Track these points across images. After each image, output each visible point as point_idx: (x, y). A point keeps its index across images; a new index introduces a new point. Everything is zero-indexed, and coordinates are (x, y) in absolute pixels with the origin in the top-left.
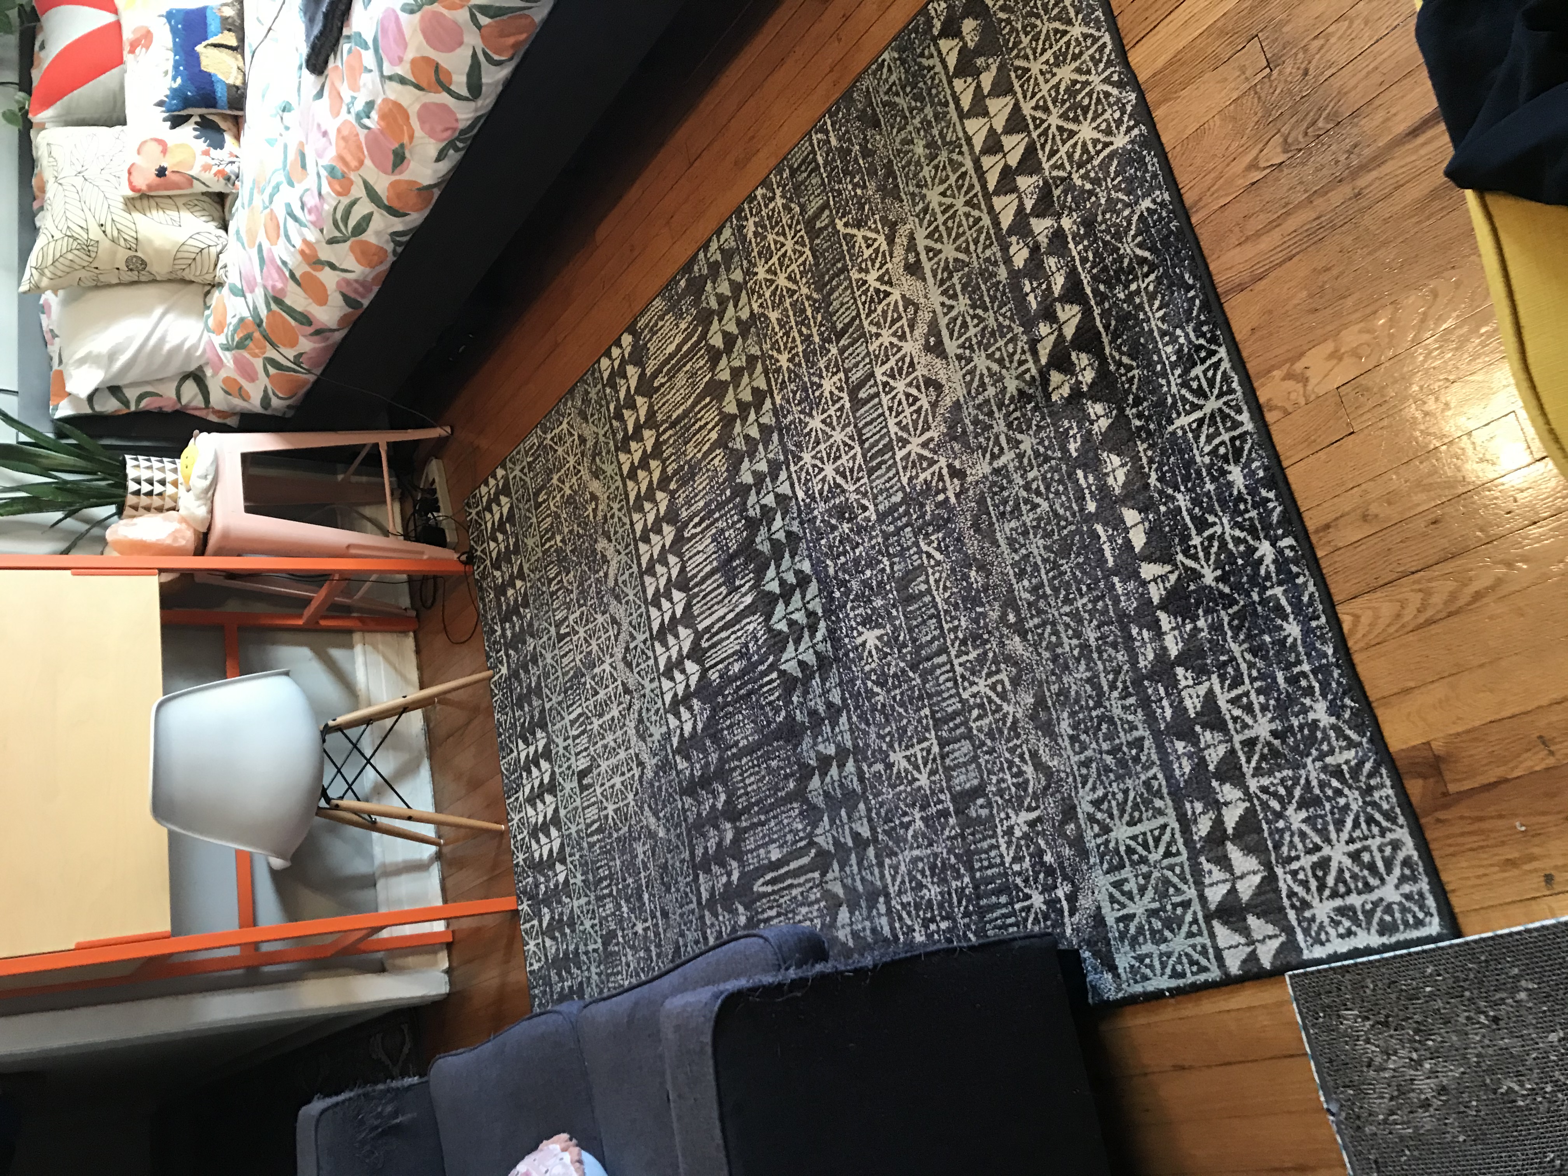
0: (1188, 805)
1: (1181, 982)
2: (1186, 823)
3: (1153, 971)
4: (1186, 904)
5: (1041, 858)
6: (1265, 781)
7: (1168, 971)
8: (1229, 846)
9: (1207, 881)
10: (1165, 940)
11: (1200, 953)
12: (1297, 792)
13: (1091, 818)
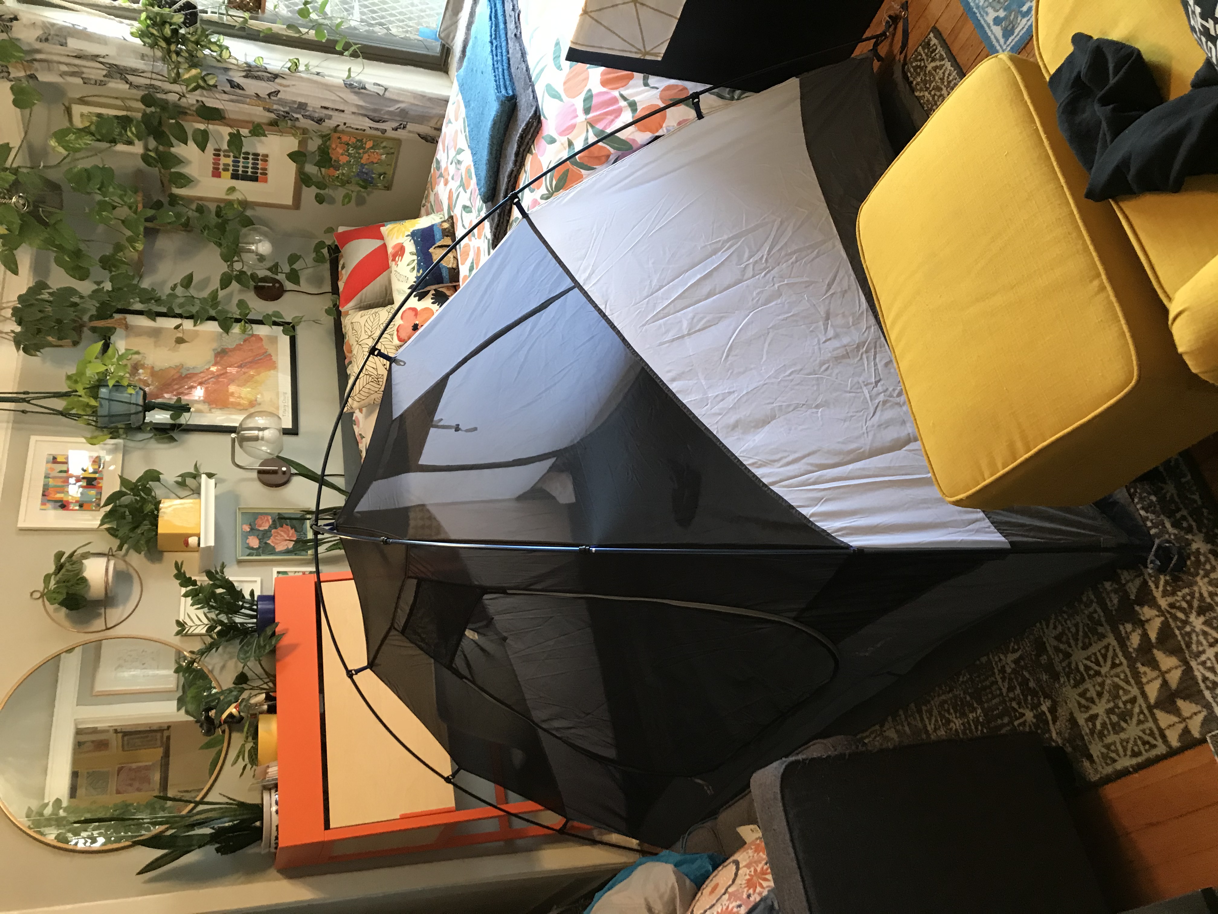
0: (1121, 628)
1: (1140, 760)
2: (1123, 642)
3: (1118, 755)
4: (1133, 701)
5: (1027, 684)
6: (1171, 600)
7: (1129, 753)
8: (1155, 651)
9: (1144, 680)
10: (1123, 730)
11: (1149, 735)
12: (1196, 603)
13: (1057, 650)
